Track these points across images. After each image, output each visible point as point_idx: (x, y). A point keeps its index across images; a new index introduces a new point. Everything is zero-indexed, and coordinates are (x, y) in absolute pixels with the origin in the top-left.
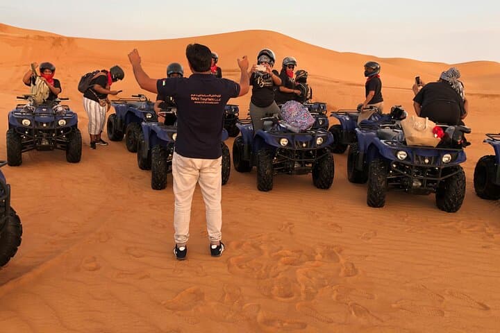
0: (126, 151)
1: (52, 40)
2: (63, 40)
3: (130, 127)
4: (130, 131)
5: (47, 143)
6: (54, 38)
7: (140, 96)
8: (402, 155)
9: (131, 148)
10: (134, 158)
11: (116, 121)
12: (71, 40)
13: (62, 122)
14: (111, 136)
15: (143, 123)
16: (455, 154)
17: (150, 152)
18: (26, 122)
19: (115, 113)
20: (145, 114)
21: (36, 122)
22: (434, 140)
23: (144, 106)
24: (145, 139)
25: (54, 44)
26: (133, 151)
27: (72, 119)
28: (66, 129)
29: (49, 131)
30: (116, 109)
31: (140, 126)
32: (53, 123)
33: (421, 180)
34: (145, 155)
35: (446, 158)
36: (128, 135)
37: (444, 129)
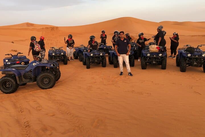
0: (79, 61)
1: (51, 28)
2: (55, 28)
3: (80, 54)
4: (80, 56)
5: (59, 60)
6: (51, 27)
7: (82, 45)
8: (149, 55)
9: (81, 60)
10: (82, 63)
11: (76, 53)
12: (57, 28)
13: (62, 54)
14: (74, 58)
15: (83, 53)
16: (163, 54)
17: (85, 60)
18: (54, 54)
19: (75, 51)
20: (84, 50)
21: (56, 54)
22: (157, 50)
23: (83, 48)
24: (84, 57)
25: (52, 30)
26: (81, 61)
27: (65, 53)
28: (63, 55)
29: (59, 56)
30: (76, 49)
31: (83, 54)
32: (60, 54)
33: (155, 61)
34: (84, 61)
35: (160, 55)
36: (80, 57)
37: (160, 47)
